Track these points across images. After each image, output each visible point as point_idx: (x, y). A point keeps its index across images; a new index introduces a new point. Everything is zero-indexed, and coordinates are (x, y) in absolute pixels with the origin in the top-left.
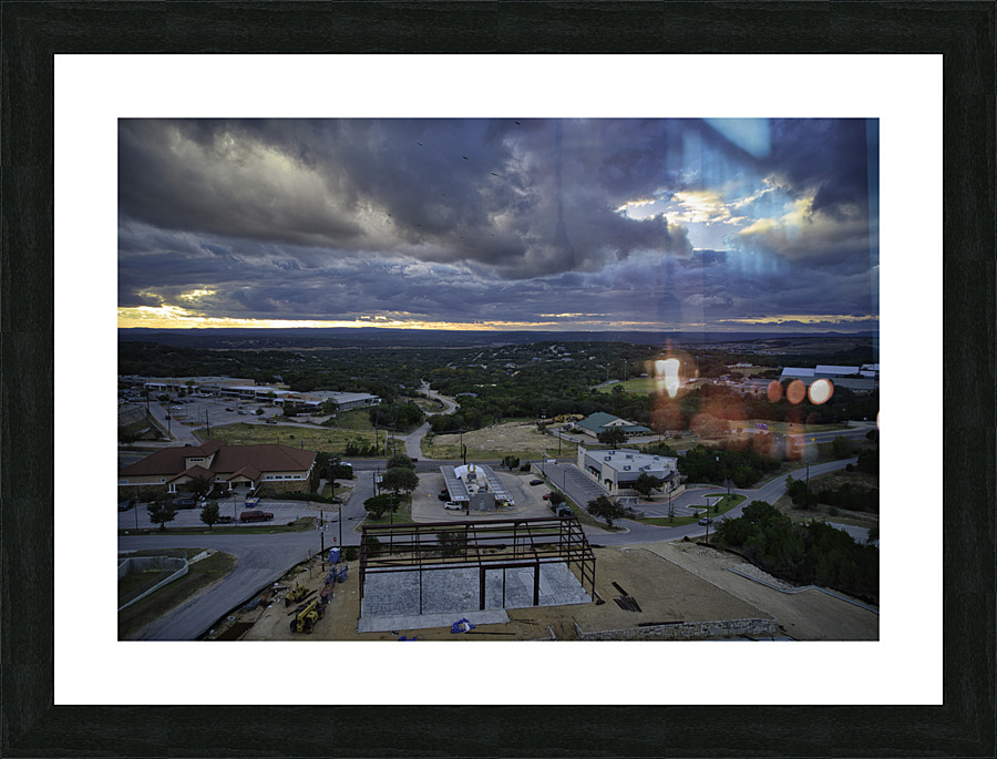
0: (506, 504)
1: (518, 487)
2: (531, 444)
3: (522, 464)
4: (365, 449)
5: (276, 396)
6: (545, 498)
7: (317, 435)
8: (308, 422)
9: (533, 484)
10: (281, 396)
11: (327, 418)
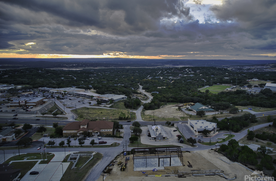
0: (166, 138)
1: (170, 132)
2: (175, 115)
3: (172, 123)
4: (125, 117)
5: (94, 97)
6: (177, 136)
7: (109, 111)
8: (105, 106)
9: (174, 131)
10: (95, 97)
11: (111, 105)
